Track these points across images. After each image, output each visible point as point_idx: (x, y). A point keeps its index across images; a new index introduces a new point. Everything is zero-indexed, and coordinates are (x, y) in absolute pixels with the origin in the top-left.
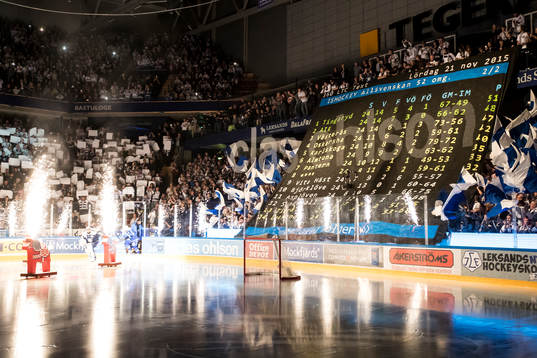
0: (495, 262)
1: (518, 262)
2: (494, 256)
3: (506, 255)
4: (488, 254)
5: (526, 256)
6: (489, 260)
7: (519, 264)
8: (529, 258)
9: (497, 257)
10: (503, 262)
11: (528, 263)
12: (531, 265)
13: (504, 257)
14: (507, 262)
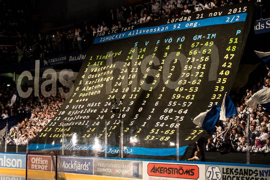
0: (232, 176)
1: (250, 175)
2: (231, 170)
3: (241, 170)
4: (227, 169)
5: (256, 171)
6: (227, 173)
7: (251, 177)
8: (258, 172)
9: (233, 171)
10: (238, 175)
11: (258, 176)
12: (260, 178)
13: (239, 171)
14: (241, 176)
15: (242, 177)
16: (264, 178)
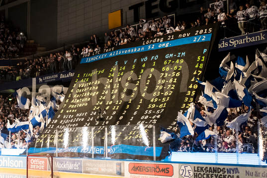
0: (202, 173)
1: (218, 173)
2: (202, 168)
3: (210, 168)
4: (198, 167)
5: (224, 169)
6: (198, 171)
7: (219, 174)
8: (226, 170)
9: (203, 169)
10: (208, 173)
11: (226, 174)
12: (228, 175)
13: (208, 169)
14: (211, 173)
15: (211, 175)
16: (231, 175)
